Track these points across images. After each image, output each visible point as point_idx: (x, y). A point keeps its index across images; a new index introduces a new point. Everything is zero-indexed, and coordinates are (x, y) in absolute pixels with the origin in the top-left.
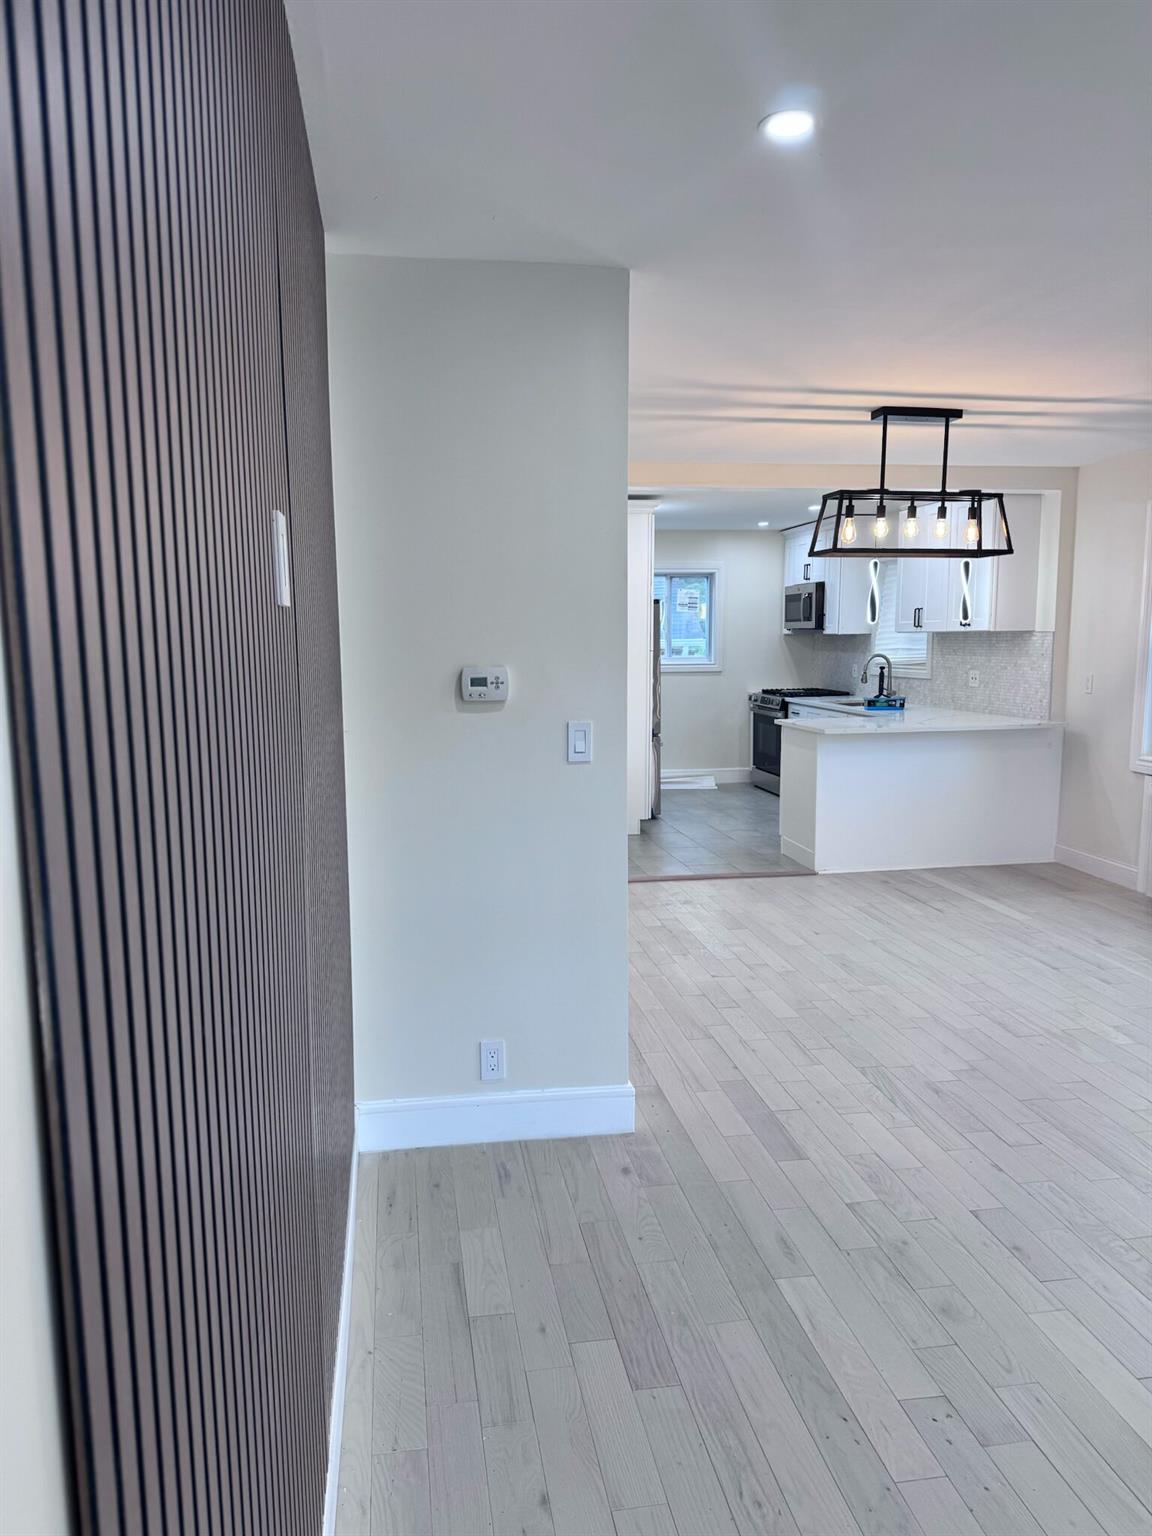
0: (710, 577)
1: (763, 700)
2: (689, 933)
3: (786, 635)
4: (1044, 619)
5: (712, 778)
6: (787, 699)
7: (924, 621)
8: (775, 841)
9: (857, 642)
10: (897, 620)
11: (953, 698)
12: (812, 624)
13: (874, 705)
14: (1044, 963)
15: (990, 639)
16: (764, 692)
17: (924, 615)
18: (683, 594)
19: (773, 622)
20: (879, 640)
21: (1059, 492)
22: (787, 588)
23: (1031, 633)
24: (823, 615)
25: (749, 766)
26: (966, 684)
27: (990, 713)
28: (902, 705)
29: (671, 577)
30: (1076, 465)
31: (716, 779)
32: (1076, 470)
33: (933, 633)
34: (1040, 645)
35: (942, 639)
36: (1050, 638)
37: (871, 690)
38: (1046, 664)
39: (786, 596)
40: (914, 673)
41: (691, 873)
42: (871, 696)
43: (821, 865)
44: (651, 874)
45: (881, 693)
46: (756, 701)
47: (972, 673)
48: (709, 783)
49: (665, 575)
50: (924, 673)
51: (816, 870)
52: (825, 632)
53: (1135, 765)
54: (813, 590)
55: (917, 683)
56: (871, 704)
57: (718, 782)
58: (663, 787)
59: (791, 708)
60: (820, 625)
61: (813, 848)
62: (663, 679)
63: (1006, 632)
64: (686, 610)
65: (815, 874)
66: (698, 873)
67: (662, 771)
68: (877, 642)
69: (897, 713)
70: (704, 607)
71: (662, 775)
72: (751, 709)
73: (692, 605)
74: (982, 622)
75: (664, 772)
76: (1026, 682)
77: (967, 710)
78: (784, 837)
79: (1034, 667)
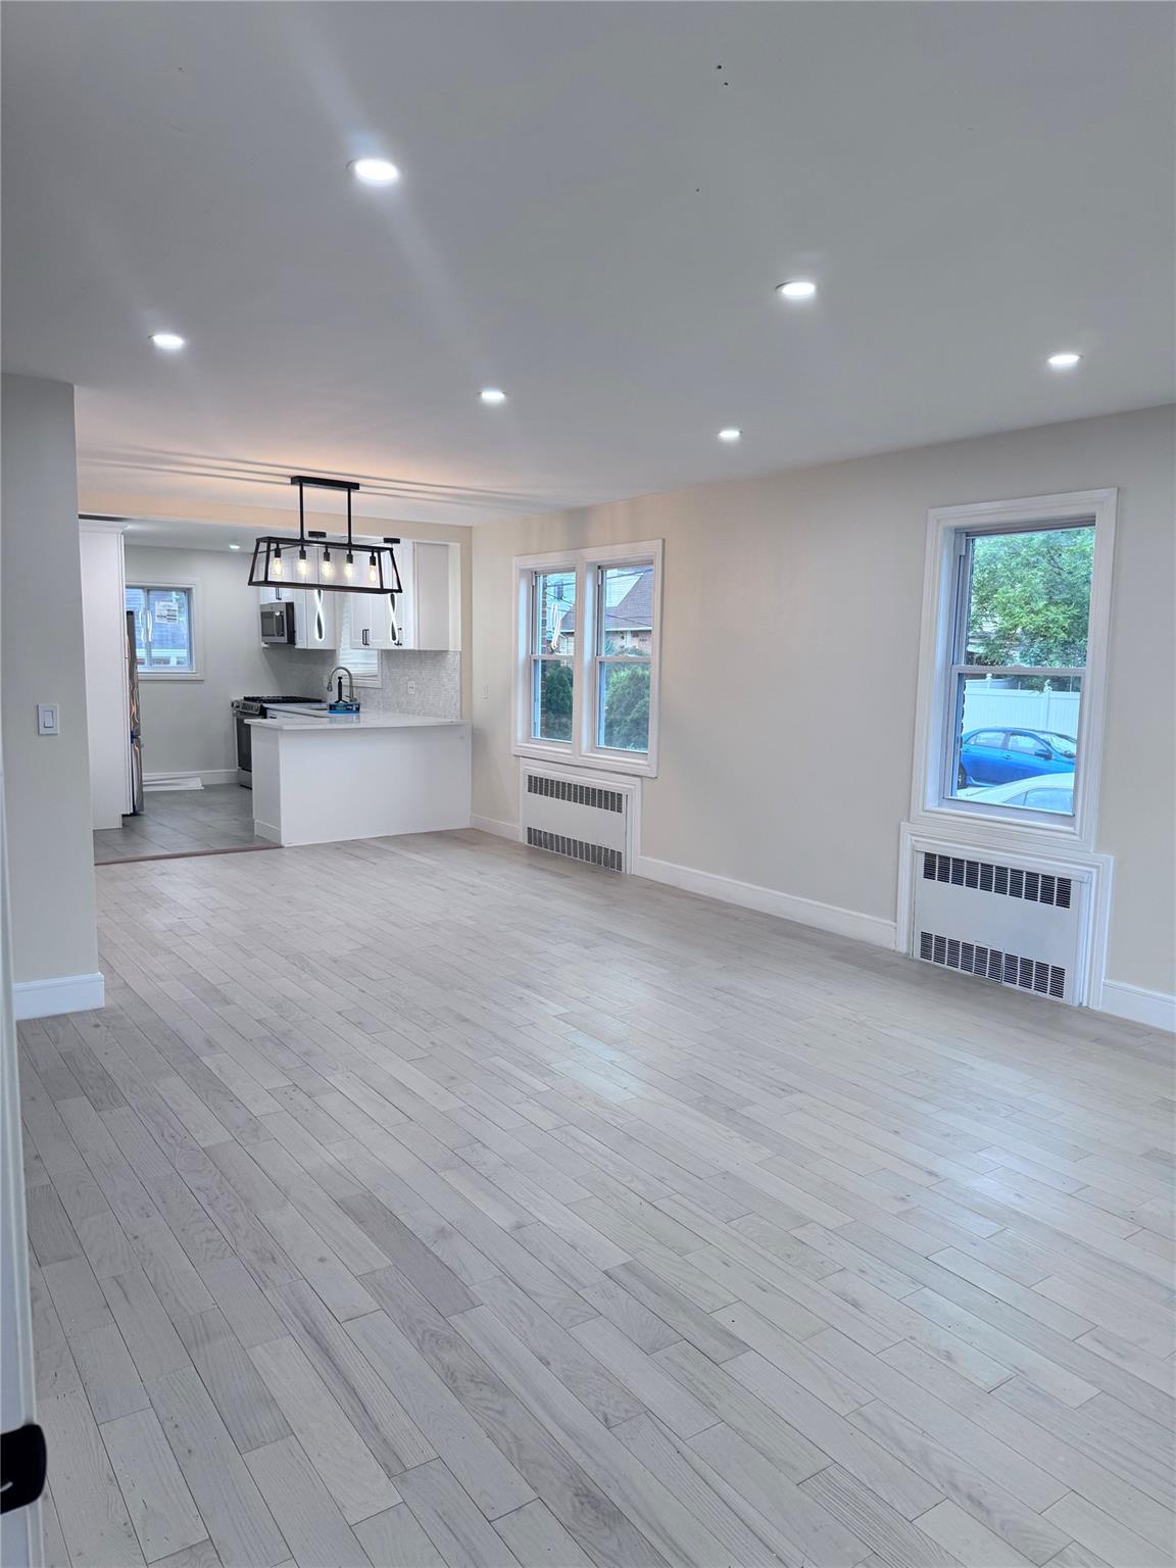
0: (187, 591)
1: (244, 706)
2: (162, 893)
3: (264, 648)
4: (454, 643)
5: (199, 779)
6: (265, 705)
7: (370, 639)
8: (249, 826)
9: (325, 657)
10: (351, 639)
11: (398, 703)
12: (284, 639)
13: (335, 709)
14: (437, 888)
15: (418, 656)
16: (246, 699)
17: (370, 634)
18: (160, 607)
19: (249, 637)
20: (343, 654)
21: (458, 544)
22: (262, 606)
23: (447, 651)
24: (294, 632)
25: (235, 768)
26: (407, 693)
27: (424, 714)
28: (358, 709)
29: (148, 590)
30: (469, 525)
31: (202, 781)
32: (471, 527)
33: (382, 650)
34: (453, 661)
35: (387, 655)
36: (458, 657)
37: (333, 697)
38: (457, 677)
39: (262, 614)
40: (369, 683)
41: (168, 853)
42: (333, 703)
43: (286, 840)
44: (130, 856)
45: (340, 699)
46: (238, 707)
47: (410, 684)
48: (196, 784)
49: (142, 588)
50: (377, 683)
51: (283, 844)
52: (297, 646)
53: (515, 750)
54: (284, 609)
55: (372, 691)
56: (332, 708)
57: (206, 783)
58: (145, 790)
59: (269, 713)
60: (292, 639)
61: (280, 827)
62: (141, 687)
63: (431, 651)
64: (165, 621)
65: (282, 847)
66: (177, 852)
67: (143, 774)
68: (341, 657)
69: (354, 716)
70: (183, 619)
71: (144, 779)
72: (234, 715)
73: (171, 617)
74: (409, 643)
75: (145, 776)
76: (446, 690)
77: (409, 713)
78: (256, 821)
79: (450, 677)
